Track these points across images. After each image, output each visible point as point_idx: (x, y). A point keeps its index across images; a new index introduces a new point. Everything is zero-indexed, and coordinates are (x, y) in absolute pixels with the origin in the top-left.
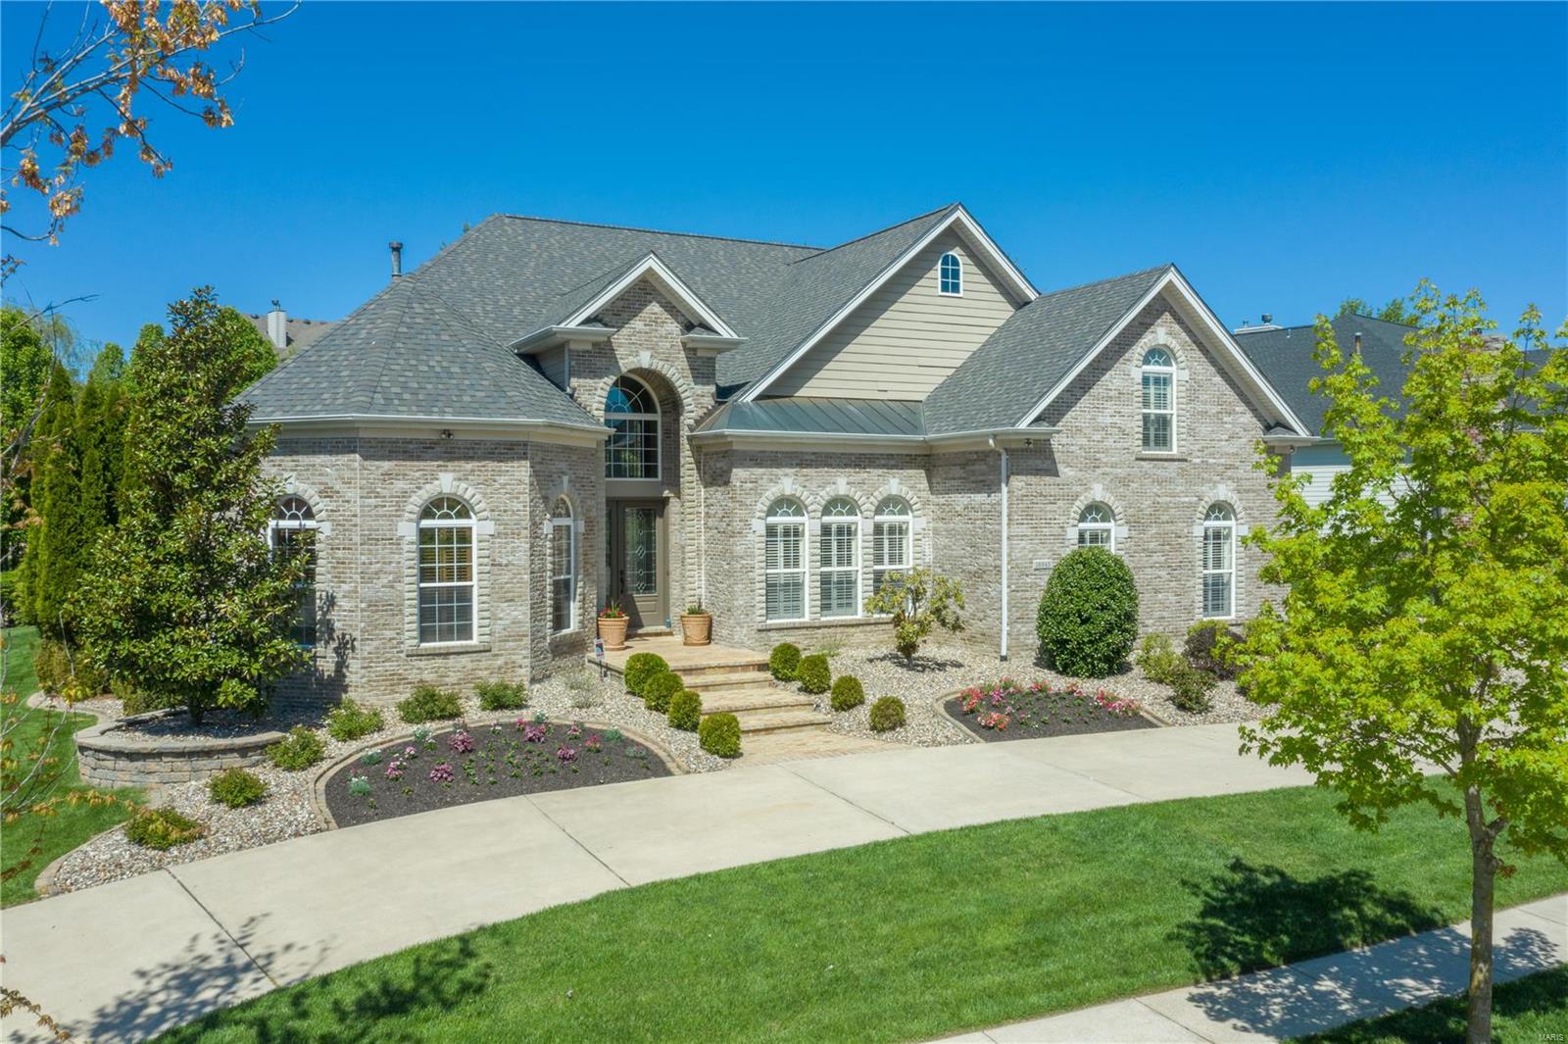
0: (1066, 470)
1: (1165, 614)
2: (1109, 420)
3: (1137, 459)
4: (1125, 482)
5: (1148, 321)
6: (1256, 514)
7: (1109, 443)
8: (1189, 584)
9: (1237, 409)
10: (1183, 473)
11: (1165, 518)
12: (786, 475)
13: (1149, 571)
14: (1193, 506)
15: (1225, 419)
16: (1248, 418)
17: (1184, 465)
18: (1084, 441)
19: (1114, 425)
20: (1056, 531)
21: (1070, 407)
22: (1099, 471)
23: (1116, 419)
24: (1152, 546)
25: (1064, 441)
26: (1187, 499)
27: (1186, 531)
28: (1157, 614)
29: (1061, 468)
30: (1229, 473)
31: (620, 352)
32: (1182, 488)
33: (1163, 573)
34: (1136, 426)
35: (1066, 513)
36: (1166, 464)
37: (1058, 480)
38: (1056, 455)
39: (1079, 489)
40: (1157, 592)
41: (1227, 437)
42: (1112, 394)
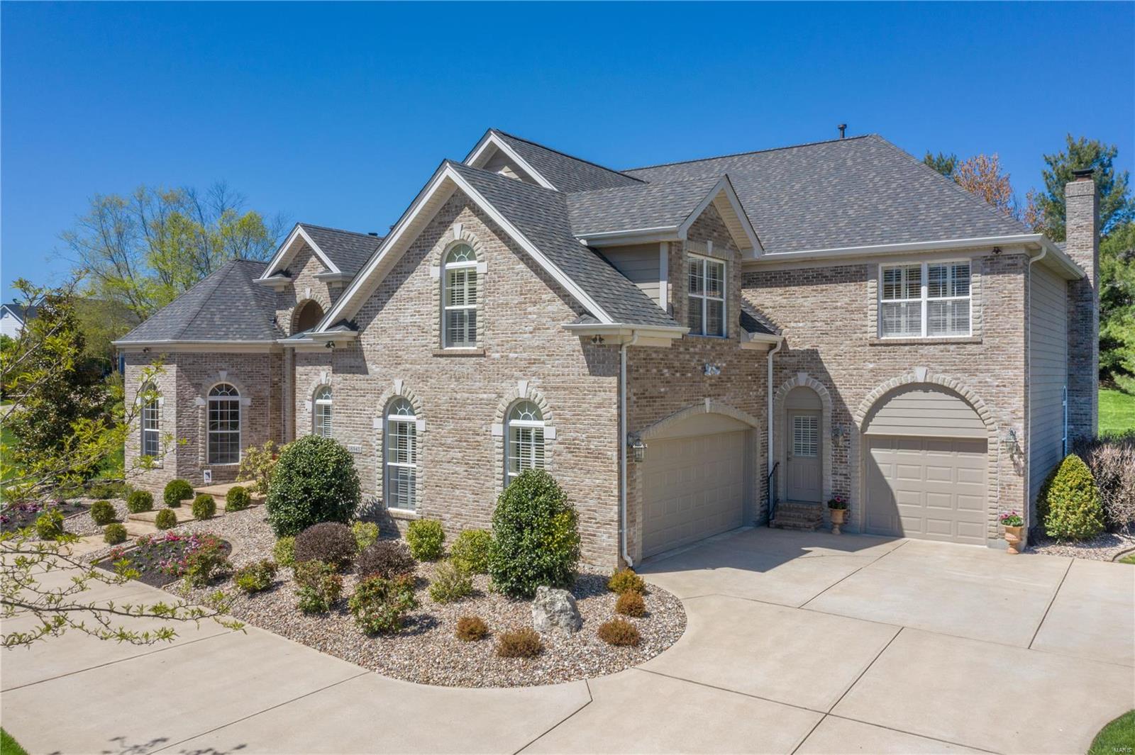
0: (374, 367)
1: (463, 511)
2: (409, 320)
3: (435, 356)
4: (423, 378)
5: (447, 219)
6: (568, 414)
7: (409, 340)
8: (488, 484)
9: (544, 296)
10: (480, 369)
11: (463, 414)
12: (324, 370)
13: (445, 465)
14: (493, 404)
15: (530, 309)
16: (559, 305)
17: (482, 360)
18: (387, 341)
19: (414, 324)
20: (365, 420)
21: (377, 310)
22: (401, 367)
23: (417, 319)
24: (449, 441)
25: (372, 341)
26: (485, 396)
27: (484, 429)
28: (454, 510)
29: (369, 365)
30: (534, 368)
31: (298, 290)
32: (481, 384)
33: (461, 469)
34: (433, 323)
35: (373, 405)
36: (463, 359)
37: (367, 377)
38: (366, 354)
39: (384, 384)
40: (454, 487)
41: (531, 329)
42: (412, 294)
